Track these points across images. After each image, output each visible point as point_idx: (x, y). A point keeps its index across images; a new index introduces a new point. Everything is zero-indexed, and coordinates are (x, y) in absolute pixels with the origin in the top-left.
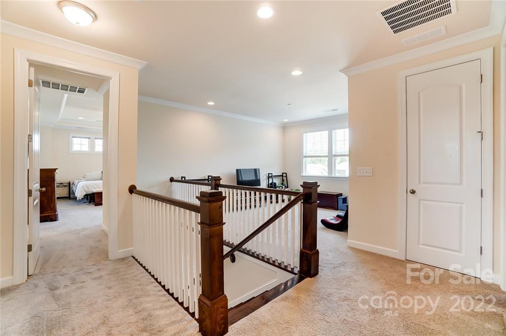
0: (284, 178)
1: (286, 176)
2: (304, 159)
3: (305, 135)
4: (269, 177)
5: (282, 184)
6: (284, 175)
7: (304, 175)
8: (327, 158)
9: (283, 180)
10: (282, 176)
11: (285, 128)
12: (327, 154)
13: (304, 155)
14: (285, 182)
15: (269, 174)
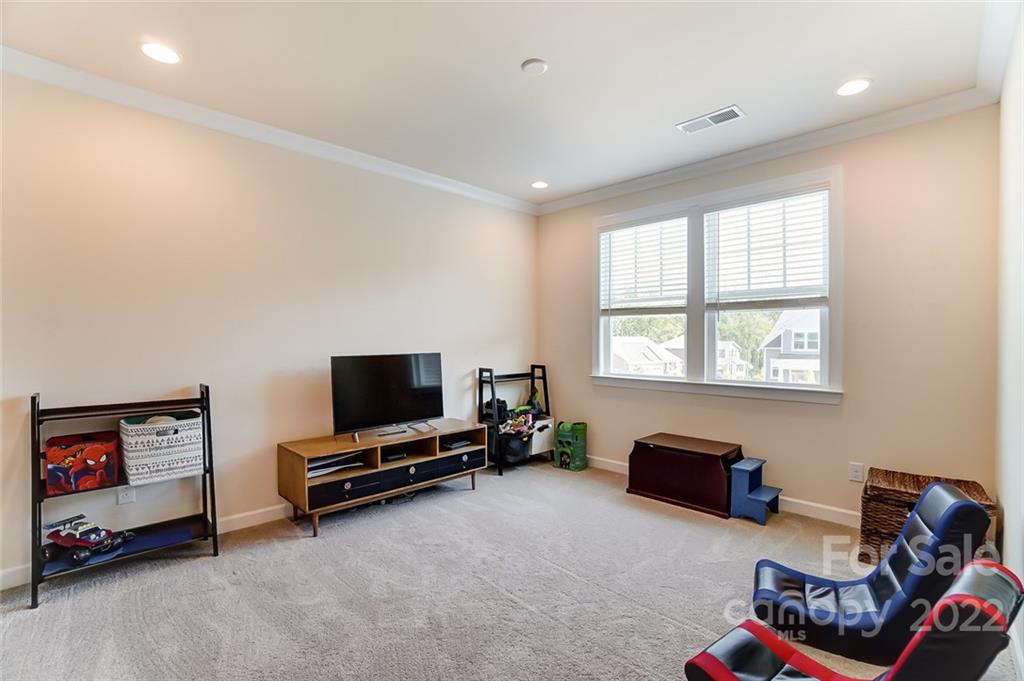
0: (539, 384)
1: (544, 378)
2: (603, 319)
3: (604, 237)
4: (481, 383)
5: (530, 403)
6: (538, 372)
7: (601, 374)
8: (683, 316)
9: (534, 391)
10: (531, 375)
11: (540, 215)
12: (682, 303)
13: (603, 308)
14: (540, 398)
15: (481, 371)
